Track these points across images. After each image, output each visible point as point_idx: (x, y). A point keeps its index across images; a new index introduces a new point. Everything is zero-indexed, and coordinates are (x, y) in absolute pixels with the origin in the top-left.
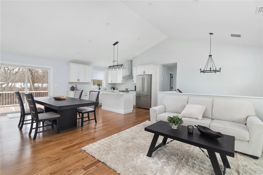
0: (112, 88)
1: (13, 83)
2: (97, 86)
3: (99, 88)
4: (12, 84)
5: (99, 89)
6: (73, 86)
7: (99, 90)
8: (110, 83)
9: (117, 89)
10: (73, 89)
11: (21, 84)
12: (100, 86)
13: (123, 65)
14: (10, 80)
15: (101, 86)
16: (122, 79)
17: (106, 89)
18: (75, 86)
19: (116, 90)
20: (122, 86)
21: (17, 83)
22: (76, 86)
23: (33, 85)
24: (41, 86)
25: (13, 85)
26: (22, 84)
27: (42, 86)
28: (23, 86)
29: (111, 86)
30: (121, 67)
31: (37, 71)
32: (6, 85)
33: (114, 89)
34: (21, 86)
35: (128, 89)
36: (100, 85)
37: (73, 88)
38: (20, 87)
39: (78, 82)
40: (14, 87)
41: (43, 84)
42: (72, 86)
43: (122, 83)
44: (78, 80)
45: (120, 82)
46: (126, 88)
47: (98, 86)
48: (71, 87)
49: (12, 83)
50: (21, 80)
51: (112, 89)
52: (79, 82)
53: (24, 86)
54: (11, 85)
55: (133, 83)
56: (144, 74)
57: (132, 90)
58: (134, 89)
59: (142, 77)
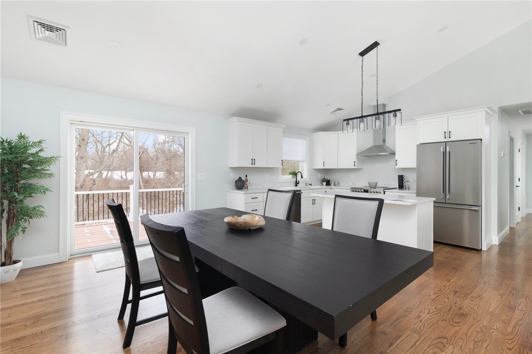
0: (324, 180)
1: (110, 172)
2: (291, 176)
3: (296, 181)
4: (108, 173)
5: (297, 184)
6: (240, 178)
7: (296, 186)
8: (322, 167)
9: (336, 183)
10: (240, 185)
11: (121, 173)
13: (400, 110)
14: (104, 165)
15: (301, 177)
17: (310, 183)
18: (244, 178)
19: (335, 185)
21: (115, 172)
22: (247, 176)
23: (142, 174)
24: (152, 176)
25: (109, 176)
26: (124, 173)
27: (154, 176)
28: (124, 177)
29: (320, 176)
30: (395, 116)
31: (146, 149)
32: (97, 175)
33: (328, 183)
34: (122, 177)
35: (377, 183)
37: (241, 183)
38: (119, 178)
39: (251, 166)
40: (111, 178)
41: (155, 173)
42: (237, 178)
43: (355, 167)
44: (253, 161)
45: (351, 166)
46: (372, 181)
47: (293, 178)
48: (236, 181)
49: (108, 171)
50: (122, 167)
51: (325, 183)
52: (254, 166)
53: (126, 175)
54: (107, 176)
55: (396, 167)
56: (446, 140)
57: (388, 186)
58: (396, 184)
59: (442, 148)
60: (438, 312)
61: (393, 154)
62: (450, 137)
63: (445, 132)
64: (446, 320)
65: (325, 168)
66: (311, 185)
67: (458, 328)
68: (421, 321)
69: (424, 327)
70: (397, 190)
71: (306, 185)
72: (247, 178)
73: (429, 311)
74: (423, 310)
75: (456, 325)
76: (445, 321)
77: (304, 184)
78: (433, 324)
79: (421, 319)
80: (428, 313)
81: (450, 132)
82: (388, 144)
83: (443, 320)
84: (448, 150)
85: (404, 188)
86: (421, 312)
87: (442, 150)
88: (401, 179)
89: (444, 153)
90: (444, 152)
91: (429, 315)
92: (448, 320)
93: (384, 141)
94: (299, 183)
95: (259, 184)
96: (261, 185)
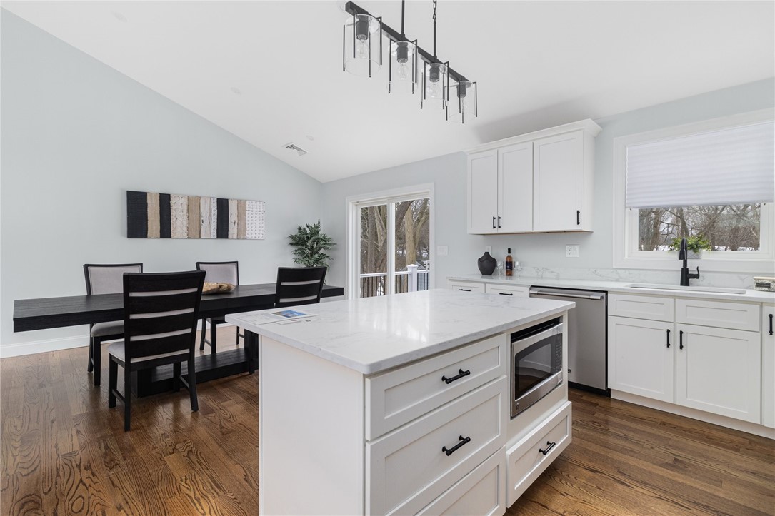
3: (684, 269)
6: (487, 254)
7: (684, 282)
10: (488, 266)
39: (495, 231)
48: (480, 259)
52: (500, 231)
60: (71, 494)
64: (46, 494)
66: (768, 286)
67: (18, 497)
68: (78, 466)
69: (67, 465)
72: (511, 254)
73: (84, 485)
74: (95, 479)
75: (23, 501)
76: (46, 491)
78: (58, 475)
79: (82, 468)
80: (81, 481)
83: (50, 490)
86: (93, 474)
91: (77, 481)
92: (43, 495)
94: (697, 276)
95: (547, 269)
96: (552, 272)
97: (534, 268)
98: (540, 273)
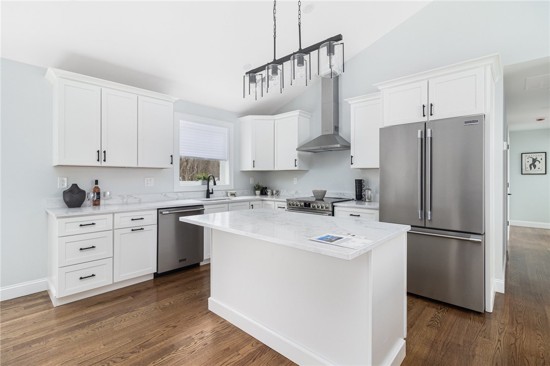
0: (256, 187)
3: (208, 190)
5: (209, 194)
6: (75, 186)
7: (208, 197)
8: (251, 169)
9: (274, 192)
12: (211, 183)
15: (215, 184)
16: (295, 154)
17: (233, 192)
19: (272, 195)
20: (295, 181)
22: (97, 182)
29: (252, 182)
33: (264, 192)
35: (325, 192)
36: (208, 180)
37: (76, 196)
39: (98, 164)
43: (296, 168)
44: (101, 155)
45: (291, 166)
46: (319, 189)
47: (203, 184)
48: (65, 192)
51: (258, 192)
52: (104, 164)
55: (352, 166)
56: (425, 119)
57: (342, 197)
58: (352, 194)
59: (419, 131)
61: (347, 147)
62: (431, 115)
63: (424, 106)
65: (256, 169)
66: (234, 195)
70: (353, 204)
71: (227, 196)
72: (99, 186)
77: (224, 193)
81: (431, 105)
82: (342, 133)
84: (429, 135)
85: (364, 199)
87: (419, 136)
88: (360, 184)
89: (423, 141)
90: (422, 139)
93: (337, 128)
94: (212, 193)
95: (131, 196)
96: (135, 198)
97: (120, 196)
98: (125, 200)
